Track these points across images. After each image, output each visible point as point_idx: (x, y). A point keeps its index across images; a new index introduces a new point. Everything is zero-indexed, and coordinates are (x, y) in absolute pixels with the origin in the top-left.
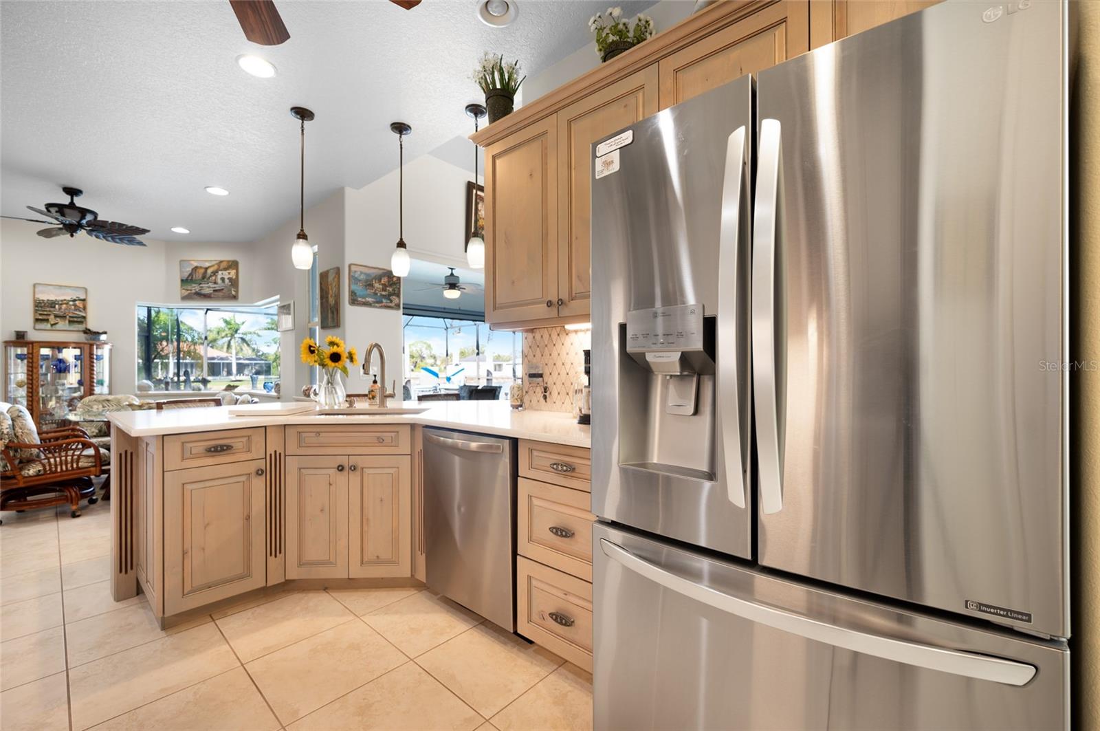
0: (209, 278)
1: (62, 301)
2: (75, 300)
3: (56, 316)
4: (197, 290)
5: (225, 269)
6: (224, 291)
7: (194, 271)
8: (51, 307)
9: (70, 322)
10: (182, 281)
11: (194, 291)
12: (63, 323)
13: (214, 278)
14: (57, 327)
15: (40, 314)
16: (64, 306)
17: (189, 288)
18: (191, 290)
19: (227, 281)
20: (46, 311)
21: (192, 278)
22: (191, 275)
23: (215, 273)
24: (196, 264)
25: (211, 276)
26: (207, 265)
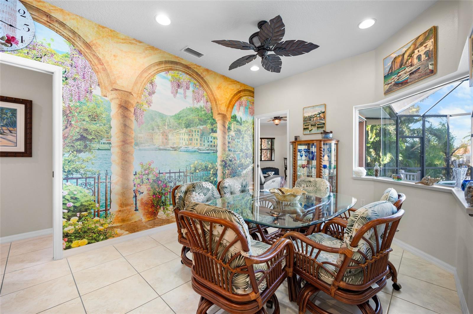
0: (406, 63)
1: (314, 115)
2: (320, 114)
3: (312, 125)
4: (396, 81)
5: (421, 44)
6: (420, 71)
7: (393, 63)
8: (310, 120)
9: (317, 127)
10: (385, 77)
11: (393, 83)
12: (314, 129)
13: (410, 61)
14: (312, 132)
15: (305, 125)
16: (315, 118)
17: (390, 82)
18: (391, 83)
19: (423, 57)
20: (307, 123)
21: (392, 71)
22: (391, 68)
23: (411, 56)
24: (394, 56)
25: (407, 60)
26: (404, 50)
